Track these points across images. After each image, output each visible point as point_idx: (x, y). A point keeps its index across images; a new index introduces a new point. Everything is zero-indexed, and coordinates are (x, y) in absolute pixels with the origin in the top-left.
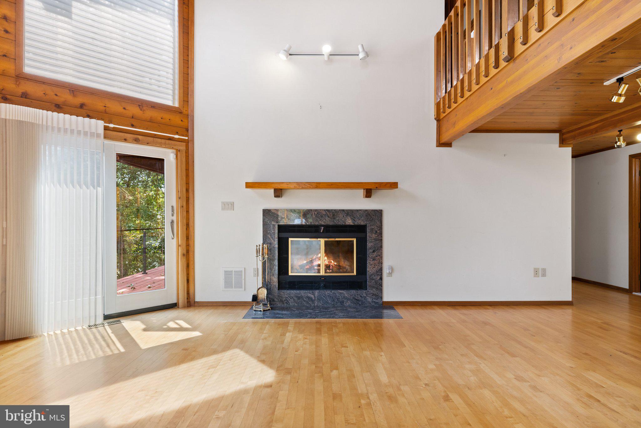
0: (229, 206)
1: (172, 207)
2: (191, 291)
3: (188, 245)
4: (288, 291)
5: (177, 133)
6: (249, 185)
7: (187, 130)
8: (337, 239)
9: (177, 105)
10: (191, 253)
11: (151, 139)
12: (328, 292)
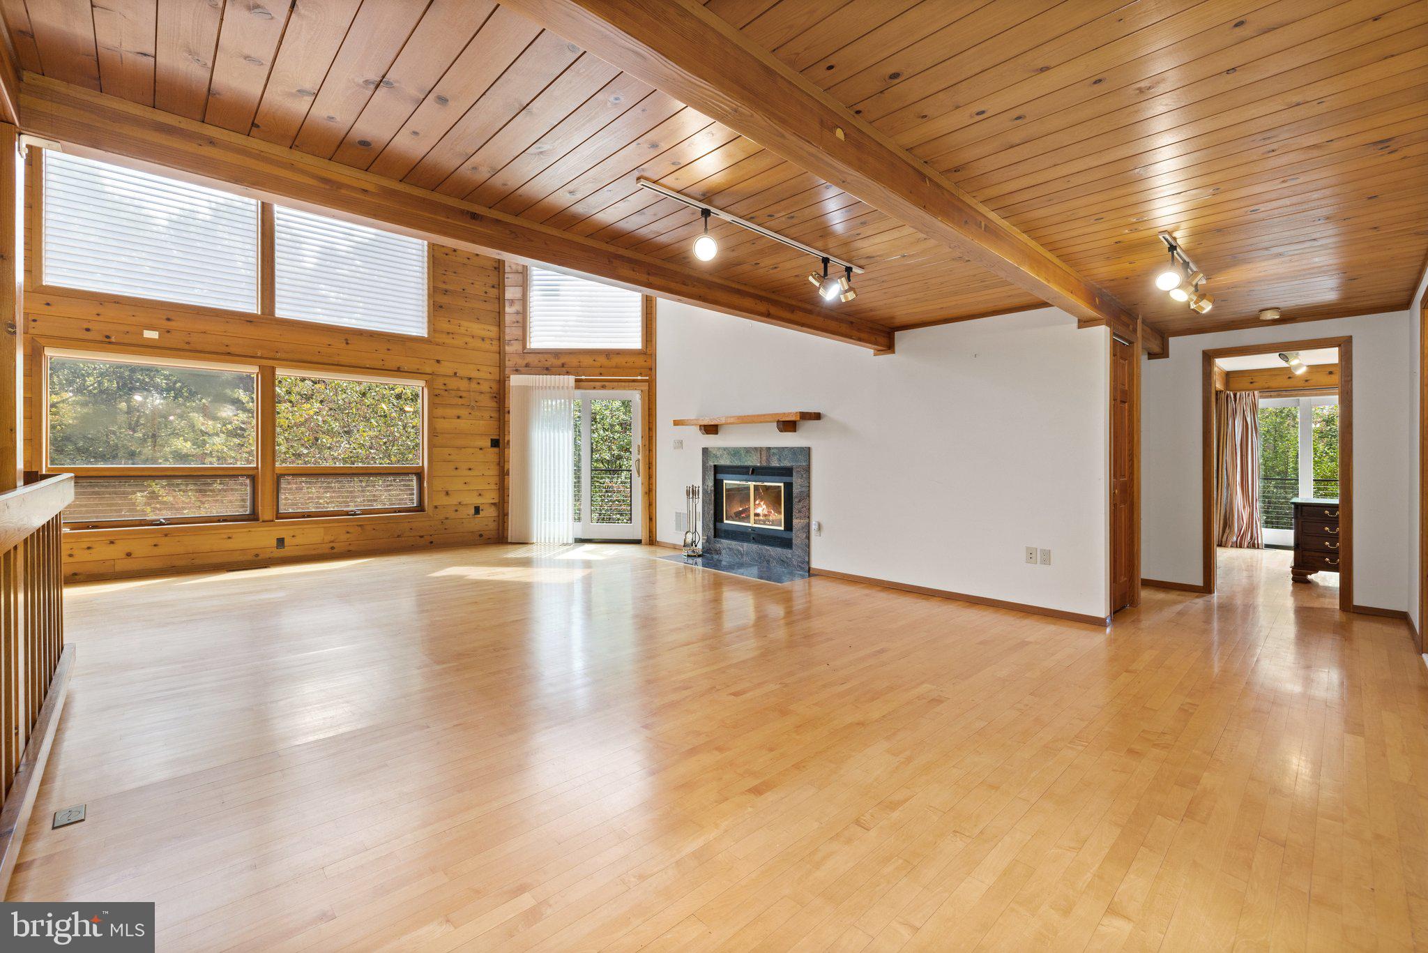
0: (679, 444)
1: (639, 446)
2: (653, 530)
3: (650, 485)
4: (722, 540)
5: (641, 374)
6: (675, 423)
7: (651, 369)
8: (766, 484)
9: (640, 347)
11: (616, 384)
12: (756, 547)
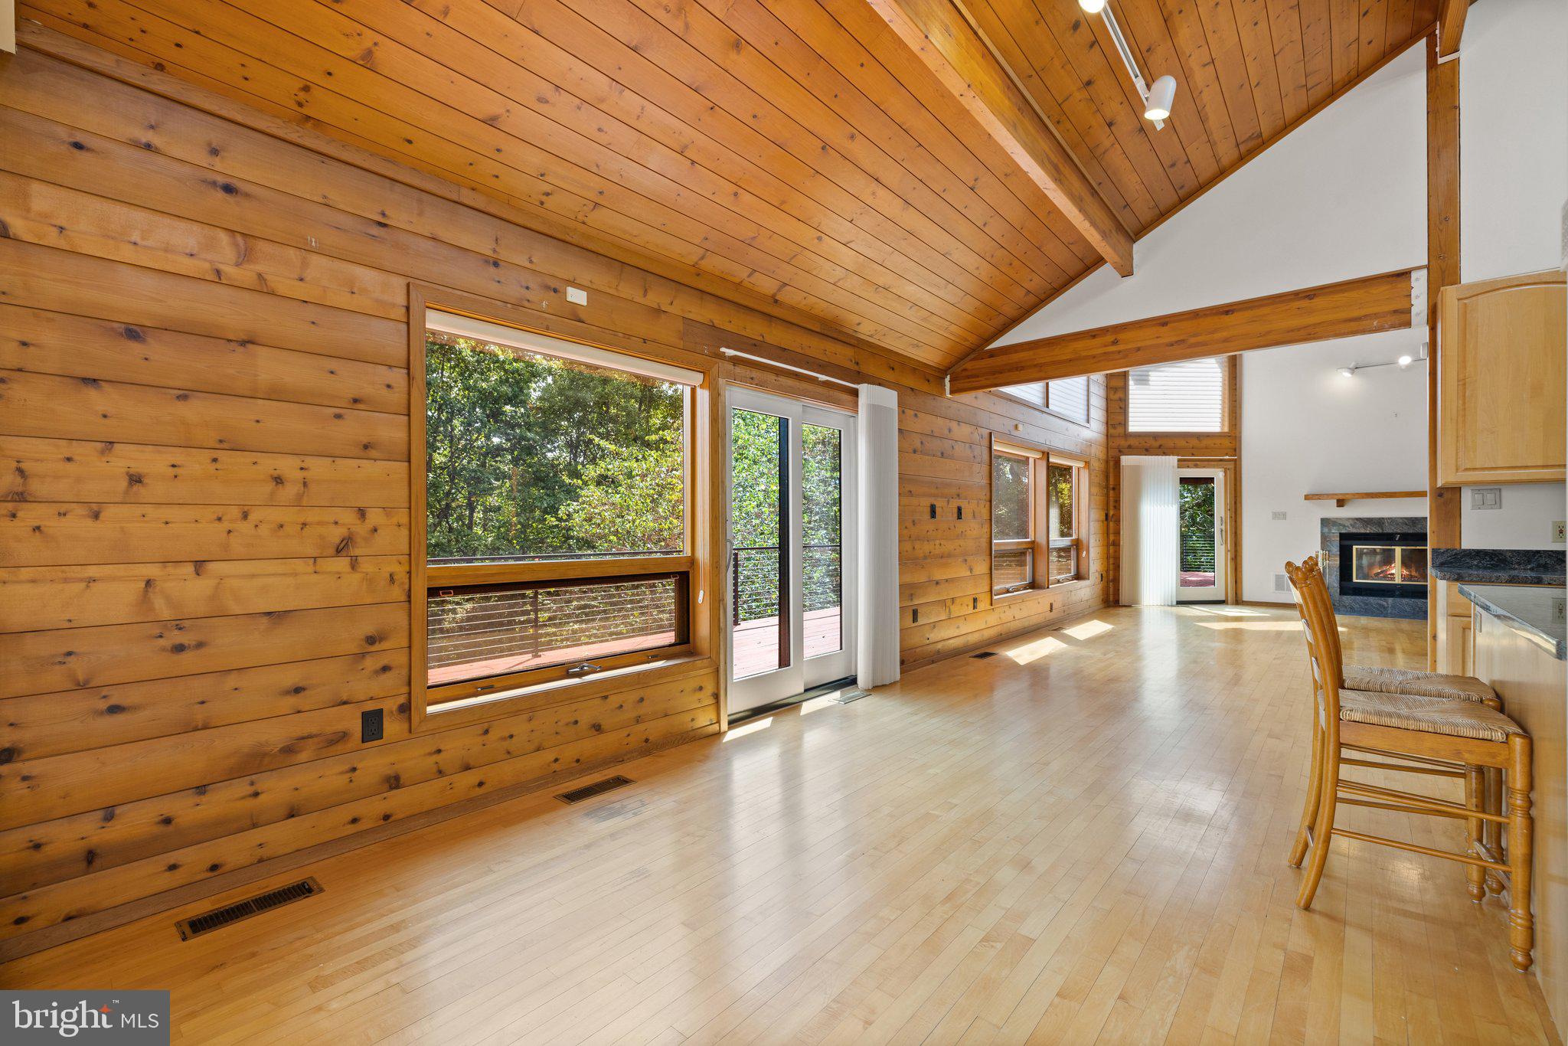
0: (1280, 516)
1: (1222, 517)
2: (1239, 592)
3: (1236, 551)
4: (1353, 597)
5: (1227, 454)
6: (1307, 497)
7: (1235, 450)
8: (1418, 548)
9: (1226, 430)
10: (1238, 558)
11: (1205, 463)
12: (1405, 601)
